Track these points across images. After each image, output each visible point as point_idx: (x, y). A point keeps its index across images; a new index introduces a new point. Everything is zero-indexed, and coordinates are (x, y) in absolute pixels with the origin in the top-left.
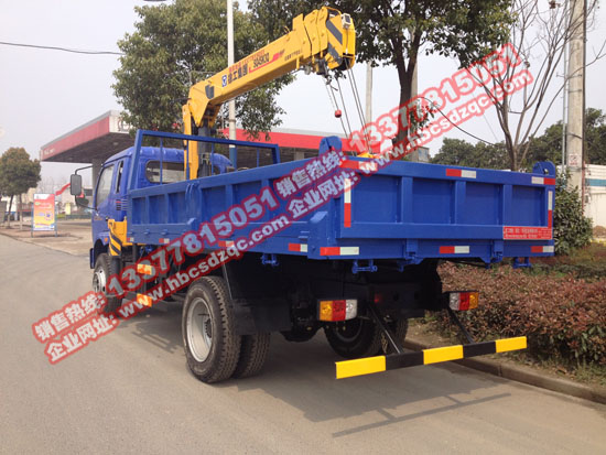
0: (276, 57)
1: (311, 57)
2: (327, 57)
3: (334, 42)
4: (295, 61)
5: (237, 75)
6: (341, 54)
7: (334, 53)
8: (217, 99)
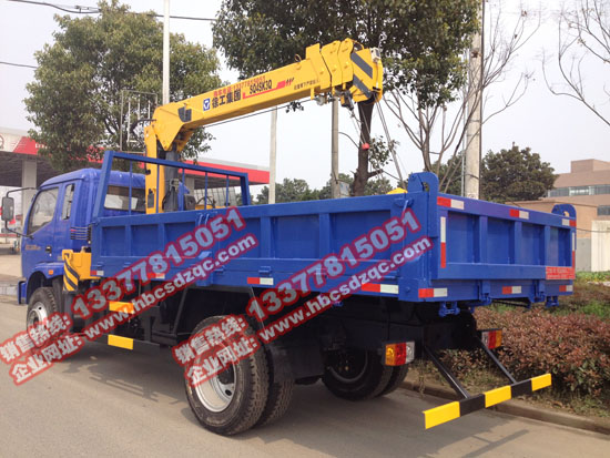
0: (281, 85)
1: (330, 88)
2: (352, 90)
3: (361, 75)
4: (309, 90)
5: (225, 99)
6: (370, 88)
7: (361, 85)
8: (195, 122)
